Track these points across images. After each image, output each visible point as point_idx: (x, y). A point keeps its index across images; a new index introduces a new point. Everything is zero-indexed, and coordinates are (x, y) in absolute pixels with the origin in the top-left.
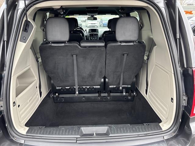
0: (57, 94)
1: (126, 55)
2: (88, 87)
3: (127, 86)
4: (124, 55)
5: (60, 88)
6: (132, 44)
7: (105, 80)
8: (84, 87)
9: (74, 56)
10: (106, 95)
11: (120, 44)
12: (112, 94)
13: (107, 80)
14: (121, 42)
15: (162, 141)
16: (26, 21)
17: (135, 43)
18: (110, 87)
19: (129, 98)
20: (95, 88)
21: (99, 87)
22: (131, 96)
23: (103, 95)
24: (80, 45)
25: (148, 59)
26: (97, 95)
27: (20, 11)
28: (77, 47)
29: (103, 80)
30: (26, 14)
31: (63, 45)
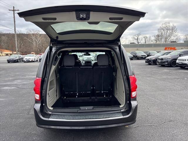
0: (65, 98)
1: (103, 73)
2: (84, 92)
3: (106, 92)
4: (102, 72)
5: (68, 93)
6: (106, 67)
7: (93, 88)
8: (81, 92)
9: (77, 73)
10: (94, 98)
11: (99, 67)
12: (98, 98)
13: (94, 88)
14: (100, 66)
15: (120, 112)
16: (56, 56)
17: (107, 67)
18: (97, 92)
19: (109, 100)
20: (88, 93)
21: (90, 92)
22: (109, 98)
23: (92, 98)
24: (80, 68)
25: (116, 75)
26: (89, 98)
27: (53, 52)
28: (78, 68)
29: (92, 88)
30: (56, 53)
31: (71, 67)
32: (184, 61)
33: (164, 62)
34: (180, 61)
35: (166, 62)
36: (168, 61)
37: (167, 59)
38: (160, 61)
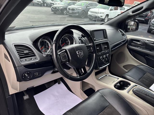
32: (97, 14)
33: (75, 13)
34: (92, 13)
35: (77, 13)
36: (79, 12)
37: (78, 10)
38: (71, 11)
